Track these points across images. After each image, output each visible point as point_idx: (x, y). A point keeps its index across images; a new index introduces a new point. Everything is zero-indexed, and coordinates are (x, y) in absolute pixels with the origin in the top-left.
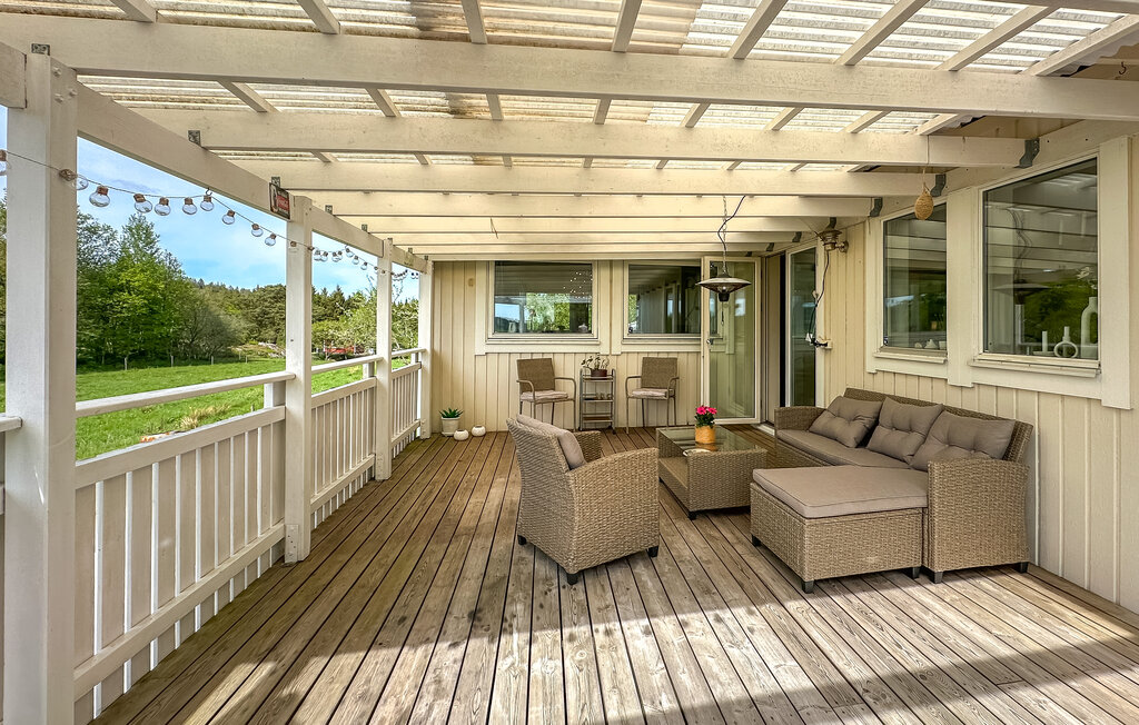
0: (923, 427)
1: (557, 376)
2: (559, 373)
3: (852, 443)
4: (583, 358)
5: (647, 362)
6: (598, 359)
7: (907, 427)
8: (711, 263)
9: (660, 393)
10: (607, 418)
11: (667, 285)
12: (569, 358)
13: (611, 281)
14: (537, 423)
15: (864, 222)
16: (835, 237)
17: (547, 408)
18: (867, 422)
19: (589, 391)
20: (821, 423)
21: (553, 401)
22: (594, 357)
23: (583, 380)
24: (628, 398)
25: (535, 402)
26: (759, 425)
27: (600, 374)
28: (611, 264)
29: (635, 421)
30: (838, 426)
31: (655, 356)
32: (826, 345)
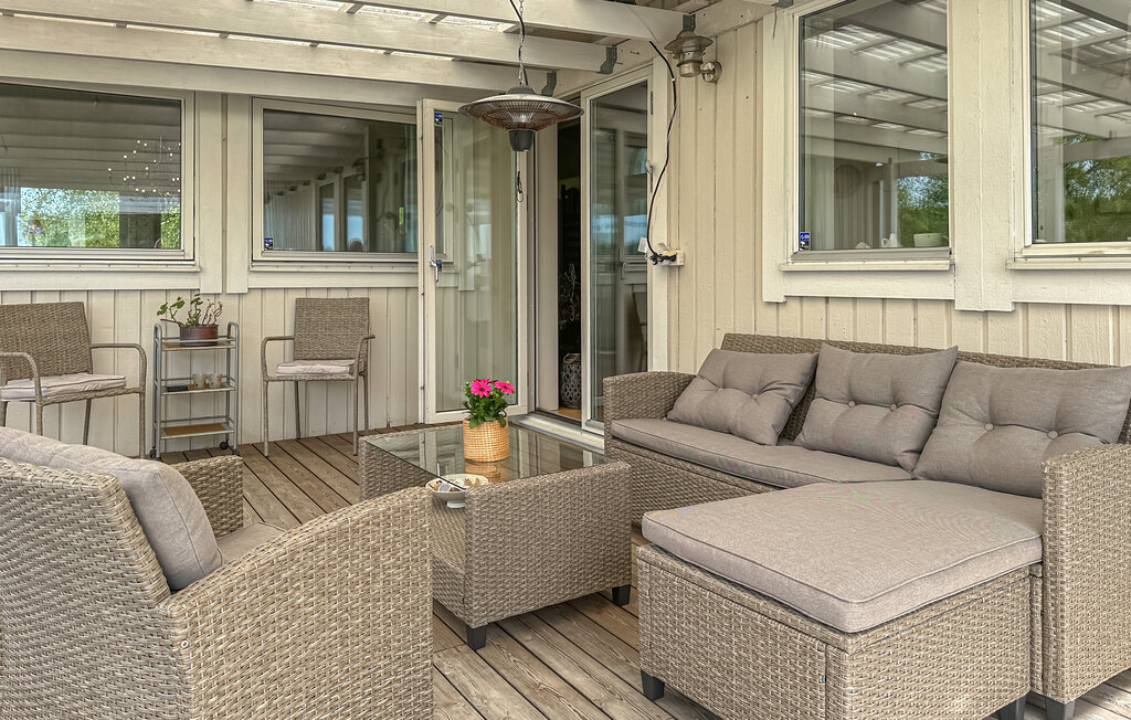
0: (926, 393)
1: (94, 341)
2: (102, 332)
3: (769, 436)
4: (161, 300)
5: (305, 308)
6: (197, 302)
7: (886, 394)
8: (437, 113)
9: (338, 368)
10: (218, 427)
11: (321, 178)
12: (128, 304)
13: (225, 140)
14: (46, 445)
15: (757, 22)
16: (700, 49)
17: (73, 415)
18: (792, 393)
19: (175, 371)
20: (691, 401)
21: (88, 399)
22: (187, 298)
23: (161, 346)
24: (267, 380)
25: (41, 401)
26: (523, 417)
27: (202, 334)
28: (224, 102)
29: (282, 429)
30: (732, 405)
31: (323, 295)
32: (673, 258)
